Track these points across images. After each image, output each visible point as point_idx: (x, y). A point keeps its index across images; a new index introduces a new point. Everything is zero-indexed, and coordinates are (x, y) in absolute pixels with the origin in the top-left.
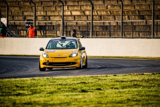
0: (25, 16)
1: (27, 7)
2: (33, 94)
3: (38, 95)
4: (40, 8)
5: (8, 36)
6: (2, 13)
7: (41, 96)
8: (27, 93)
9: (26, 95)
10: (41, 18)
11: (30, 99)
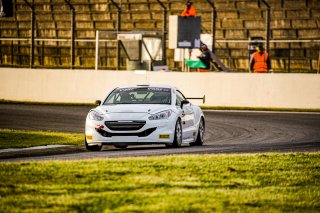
0: (248, 30)
1: (252, 13)
2: (262, 185)
3: (273, 188)
4: (278, 14)
5: (213, 70)
6: (204, 25)
7: (279, 191)
8: (251, 184)
9: (250, 188)
10: (279, 33)
11: (257, 195)
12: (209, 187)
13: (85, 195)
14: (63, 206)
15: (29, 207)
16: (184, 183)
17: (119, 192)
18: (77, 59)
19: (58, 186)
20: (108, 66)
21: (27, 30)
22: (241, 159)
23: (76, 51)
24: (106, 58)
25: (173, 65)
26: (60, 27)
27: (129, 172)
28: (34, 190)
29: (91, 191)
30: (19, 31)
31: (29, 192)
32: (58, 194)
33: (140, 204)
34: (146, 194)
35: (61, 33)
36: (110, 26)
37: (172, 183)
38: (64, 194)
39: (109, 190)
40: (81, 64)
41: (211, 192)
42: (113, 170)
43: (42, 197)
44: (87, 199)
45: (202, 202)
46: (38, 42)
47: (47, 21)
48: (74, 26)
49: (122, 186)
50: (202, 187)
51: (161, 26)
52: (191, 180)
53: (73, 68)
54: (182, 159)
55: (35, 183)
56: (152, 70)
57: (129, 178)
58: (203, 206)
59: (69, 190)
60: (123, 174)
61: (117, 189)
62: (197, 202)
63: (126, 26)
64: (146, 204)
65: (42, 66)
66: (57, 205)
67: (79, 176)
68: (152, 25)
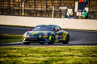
12: (86, 56)
13: (48, 57)
14: (41, 61)
15: (31, 61)
16: (78, 55)
17: (58, 57)
18: (47, 14)
19: (40, 55)
20: (56, 17)
21: (32, 5)
22: (96, 48)
23: (47, 12)
24: (56, 14)
25: (76, 17)
26: (42, 4)
27: (61, 51)
28: (32, 56)
29: (49, 56)
30: (30, 5)
31: (31, 56)
32: (39, 57)
33: (64, 61)
34: (66, 58)
35: (43, 7)
36: (57, 5)
37: (74, 55)
38: (42, 57)
39: (55, 56)
40: (48, 16)
41: (86, 58)
42: (56, 50)
43: (35, 58)
44: (48, 59)
45: (83, 61)
46: (36, 9)
47: (38, 3)
48: (46, 4)
49: (59, 55)
50: (83, 56)
51: (73, 5)
52: (80, 54)
53: (46, 17)
54: (78, 47)
55: (33, 53)
56: (70, 18)
57: (61, 53)
58: (84, 62)
59: (43, 56)
60: (59, 51)
61: (57, 56)
62: (82, 61)
63: (62, 5)
64: (66, 61)
65: (37, 16)
66: (39, 60)
67: (46, 52)
68: (70, 5)
